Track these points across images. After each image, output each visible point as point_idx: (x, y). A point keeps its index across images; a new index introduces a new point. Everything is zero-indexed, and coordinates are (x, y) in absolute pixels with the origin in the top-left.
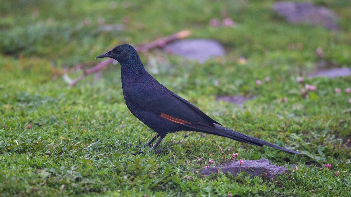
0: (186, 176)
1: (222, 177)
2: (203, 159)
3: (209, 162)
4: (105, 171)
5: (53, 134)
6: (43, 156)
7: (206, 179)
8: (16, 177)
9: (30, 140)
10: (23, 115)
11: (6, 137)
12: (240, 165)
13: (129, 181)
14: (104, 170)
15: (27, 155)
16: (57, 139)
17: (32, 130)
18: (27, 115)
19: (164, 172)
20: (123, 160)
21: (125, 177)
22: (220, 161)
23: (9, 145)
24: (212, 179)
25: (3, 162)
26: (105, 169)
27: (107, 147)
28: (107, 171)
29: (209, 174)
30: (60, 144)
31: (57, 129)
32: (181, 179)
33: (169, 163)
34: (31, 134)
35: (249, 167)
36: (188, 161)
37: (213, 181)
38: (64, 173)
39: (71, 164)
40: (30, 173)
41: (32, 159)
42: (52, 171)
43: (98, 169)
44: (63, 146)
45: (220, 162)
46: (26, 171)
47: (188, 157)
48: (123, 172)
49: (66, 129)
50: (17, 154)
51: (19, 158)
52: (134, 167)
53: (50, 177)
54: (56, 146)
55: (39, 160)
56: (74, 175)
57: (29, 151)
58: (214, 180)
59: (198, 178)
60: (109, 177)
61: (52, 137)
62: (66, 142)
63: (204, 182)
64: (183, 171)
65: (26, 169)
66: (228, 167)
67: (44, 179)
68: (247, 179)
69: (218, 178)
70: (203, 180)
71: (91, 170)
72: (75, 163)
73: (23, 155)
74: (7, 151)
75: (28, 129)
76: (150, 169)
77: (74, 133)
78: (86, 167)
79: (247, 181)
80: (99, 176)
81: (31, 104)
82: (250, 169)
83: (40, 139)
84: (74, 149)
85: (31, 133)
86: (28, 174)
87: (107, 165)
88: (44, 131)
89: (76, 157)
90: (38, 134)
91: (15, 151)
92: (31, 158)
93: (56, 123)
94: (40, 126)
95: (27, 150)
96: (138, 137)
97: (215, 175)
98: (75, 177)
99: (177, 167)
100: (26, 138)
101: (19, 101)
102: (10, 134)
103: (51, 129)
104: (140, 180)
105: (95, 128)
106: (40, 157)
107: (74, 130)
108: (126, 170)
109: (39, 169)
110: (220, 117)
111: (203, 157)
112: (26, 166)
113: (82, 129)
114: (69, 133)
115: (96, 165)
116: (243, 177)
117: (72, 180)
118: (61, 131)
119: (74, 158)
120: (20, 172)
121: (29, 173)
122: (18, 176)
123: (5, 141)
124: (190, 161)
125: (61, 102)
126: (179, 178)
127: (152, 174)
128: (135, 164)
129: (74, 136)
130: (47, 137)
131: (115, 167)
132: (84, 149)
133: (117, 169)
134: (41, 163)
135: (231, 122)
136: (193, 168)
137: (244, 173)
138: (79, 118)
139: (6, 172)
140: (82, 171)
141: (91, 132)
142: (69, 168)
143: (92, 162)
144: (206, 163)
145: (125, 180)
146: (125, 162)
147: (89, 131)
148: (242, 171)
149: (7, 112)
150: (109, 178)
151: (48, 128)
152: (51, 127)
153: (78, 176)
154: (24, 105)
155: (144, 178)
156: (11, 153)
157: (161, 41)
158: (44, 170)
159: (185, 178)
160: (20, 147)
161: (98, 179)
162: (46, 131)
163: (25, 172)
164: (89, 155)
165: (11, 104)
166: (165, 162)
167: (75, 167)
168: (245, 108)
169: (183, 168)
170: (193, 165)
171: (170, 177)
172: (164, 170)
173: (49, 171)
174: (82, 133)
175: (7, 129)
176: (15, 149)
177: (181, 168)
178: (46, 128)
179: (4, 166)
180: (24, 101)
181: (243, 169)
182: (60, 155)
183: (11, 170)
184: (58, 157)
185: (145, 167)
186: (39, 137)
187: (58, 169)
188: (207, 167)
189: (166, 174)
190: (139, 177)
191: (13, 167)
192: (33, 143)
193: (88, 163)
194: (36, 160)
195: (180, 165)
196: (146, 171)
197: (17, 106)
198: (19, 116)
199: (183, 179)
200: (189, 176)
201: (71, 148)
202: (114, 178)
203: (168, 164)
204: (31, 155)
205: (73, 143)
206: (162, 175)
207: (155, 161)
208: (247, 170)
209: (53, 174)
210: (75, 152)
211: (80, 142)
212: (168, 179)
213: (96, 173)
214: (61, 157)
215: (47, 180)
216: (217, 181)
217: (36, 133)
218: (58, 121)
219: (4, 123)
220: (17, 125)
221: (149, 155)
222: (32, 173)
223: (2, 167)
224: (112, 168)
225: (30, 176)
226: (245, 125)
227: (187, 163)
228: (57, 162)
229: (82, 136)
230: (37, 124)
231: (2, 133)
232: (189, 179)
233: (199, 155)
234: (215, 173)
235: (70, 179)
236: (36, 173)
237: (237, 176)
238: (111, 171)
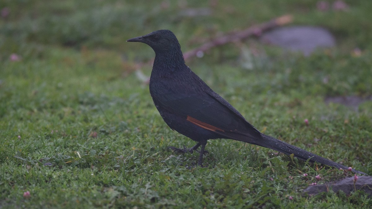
0: (288, 195)
1: (333, 197)
2: (309, 175)
3: (316, 178)
4: (188, 189)
5: (124, 144)
6: (111, 171)
7: (312, 199)
8: (78, 197)
9: (94, 151)
10: (86, 120)
11: (65, 148)
12: (355, 182)
13: (217, 202)
14: (186, 189)
15: (91, 170)
16: (128, 150)
17: (98, 138)
18: (91, 121)
19: (260, 191)
20: (210, 176)
21: (213, 197)
22: (330, 176)
23: (69, 157)
24: (320, 198)
25: (62, 178)
26: (187, 187)
27: (190, 160)
28: (190, 190)
29: (316, 193)
30: (131, 156)
31: (128, 137)
32: (281, 199)
33: (267, 179)
34: (96, 144)
35: (366, 184)
36: (290, 177)
37: (322, 202)
38: (137, 193)
39: (146, 180)
40: (95, 192)
41: (98, 175)
42: (122, 188)
43: (179, 187)
44: (136, 159)
45: (330, 178)
46: (90, 190)
47: (291, 172)
48: (209, 190)
49: (140, 138)
50: (79, 169)
51: (82, 173)
52: (223, 185)
53: (119, 197)
54: (127, 159)
55: (106, 175)
56: (149, 195)
57: (93, 165)
58: (322, 200)
59: (302, 198)
60: (192, 197)
61: (122, 147)
62: (139, 154)
63: (310, 202)
64: (284, 190)
65: (90, 188)
66: (339, 184)
67: (113, 199)
68: (364, 199)
69: (328, 198)
70: (309, 201)
71: (171, 188)
72: (150, 180)
73: (86, 170)
74: (66, 165)
75: (92, 138)
76: (243, 187)
77: (149, 143)
78: (164, 185)
79: (363, 201)
80: (180, 196)
81: (96, 107)
82: (367, 186)
83: (107, 150)
84: (149, 162)
85: (97, 142)
86: (92, 193)
87: (190, 182)
88: (112, 140)
89: (152, 172)
90: (105, 144)
91: (77, 165)
92: (96, 173)
93: (127, 131)
94: (107, 134)
95: (91, 164)
96: (228, 147)
97: (324, 194)
98: (151, 197)
99: (277, 184)
100: (89, 149)
101: (82, 103)
102: (71, 144)
103: (121, 137)
104: (230, 200)
105: (175, 136)
106: (107, 172)
107: (149, 138)
108: (214, 188)
109: (106, 187)
110: (330, 122)
111: (309, 172)
112: (90, 184)
113: (159, 138)
114: (143, 142)
115: (176, 182)
116: (358, 197)
117: (147, 200)
118: (133, 140)
119: (149, 174)
120: (82, 191)
121: (93, 191)
122: (80, 196)
123: (64, 153)
124: (293, 177)
125: (133, 105)
126: (278, 198)
127: (246, 193)
128: (224, 181)
129: (149, 146)
130: (116, 147)
131: (200, 185)
132: (162, 161)
133: (203, 186)
134: (108, 180)
135: (344, 129)
136: (296, 186)
137: (360, 192)
138: (155, 124)
139: (66, 191)
140: (158, 189)
141: (170, 141)
142: (143, 186)
143: (171, 178)
144: (312, 179)
145: (212, 201)
146: (213, 179)
147: (168, 140)
148: (357, 190)
149: (67, 117)
150: (192, 199)
151: (117, 136)
152: (121, 135)
153: (154, 196)
154: (87, 109)
155: (236, 198)
156: (71, 168)
157: (256, 29)
158: (112, 188)
159: (287, 198)
160: (83, 160)
161: (178, 199)
162: (115, 140)
163: (88, 191)
164: (167, 169)
165: (71, 107)
166: (261, 178)
167: (150, 184)
168: (361, 111)
169: (284, 185)
170: (296, 181)
171: (268, 197)
172: (260, 188)
173: (118, 189)
174: (159, 142)
175: (66, 137)
176: (77, 163)
177: (281, 186)
178: (115, 136)
179: (62, 184)
180: (87, 104)
181: (358, 187)
182: (132, 170)
183: (72, 188)
184: (129, 173)
185: (237, 184)
186: (106, 148)
187: (129, 187)
188: (314, 185)
189: (263, 193)
190: (229, 196)
191: (75, 185)
192: (98, 155)
193: (166, 180)
194: (102, 175)
195: (280, 181)
196: (238, 189)
197: (79, 109)
198: (81, 122)
199: (284, 200)
200: (292, 195)
201: (145, 162)
202: (198, 198)
203: (265, 180)
204: (96, 169)
205: (148, 155)
206: (258, 194)
207: (249, 177)
208: (363, 188)
209: (124, 193)
210: (150, 165)
211: (156, 154)
212: (266, 199)
213: (177, 192)
214: (133, 172)
215: (116, 201)
216: (327, 201)
217: (102, 142)
218: (129, 128)
219: (63, 130)
220: (79, 132)
221: (242, 170)
222: (97, 192)
223: (60, 184)
224: (196, 185)
225: (95, 195)
226: (361, 132)
227: (289, 179)
228: (129, 178)
229: (159, 147)
230: (104, 132)
231: (61, 142)
232: (291, 199)
233: (303, 169)
234: (324, 192)
235: (144, 199)
236: (102, 192)
237: (351, 195)
238: (195, 190)
